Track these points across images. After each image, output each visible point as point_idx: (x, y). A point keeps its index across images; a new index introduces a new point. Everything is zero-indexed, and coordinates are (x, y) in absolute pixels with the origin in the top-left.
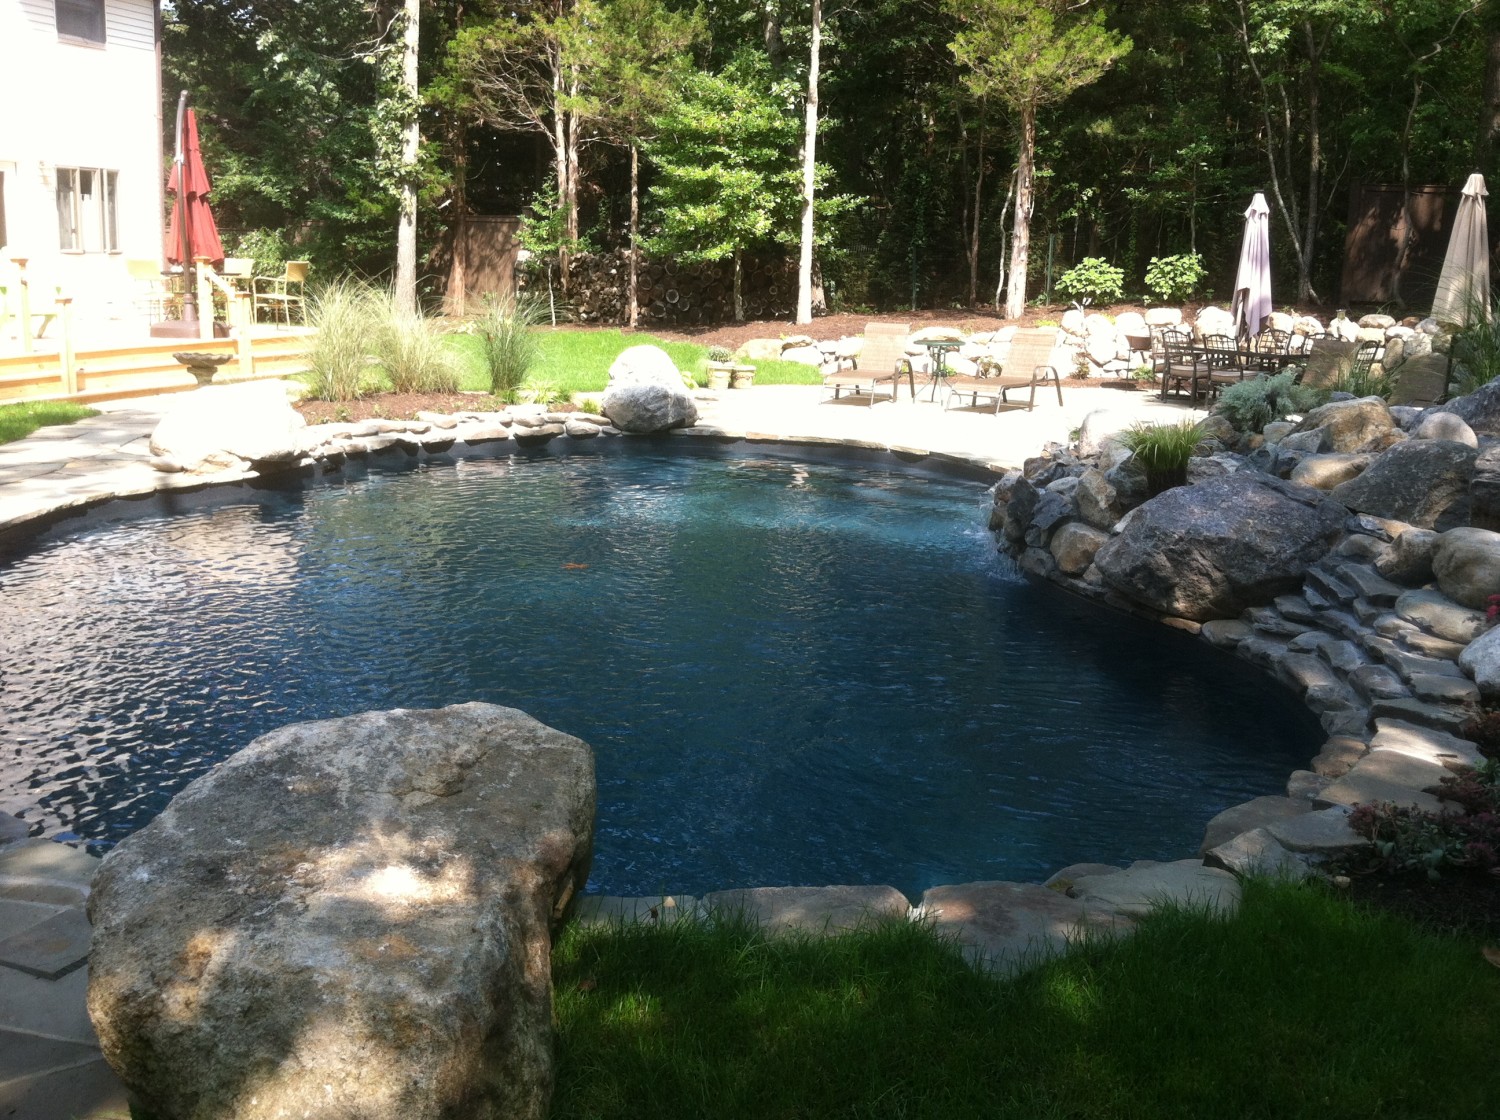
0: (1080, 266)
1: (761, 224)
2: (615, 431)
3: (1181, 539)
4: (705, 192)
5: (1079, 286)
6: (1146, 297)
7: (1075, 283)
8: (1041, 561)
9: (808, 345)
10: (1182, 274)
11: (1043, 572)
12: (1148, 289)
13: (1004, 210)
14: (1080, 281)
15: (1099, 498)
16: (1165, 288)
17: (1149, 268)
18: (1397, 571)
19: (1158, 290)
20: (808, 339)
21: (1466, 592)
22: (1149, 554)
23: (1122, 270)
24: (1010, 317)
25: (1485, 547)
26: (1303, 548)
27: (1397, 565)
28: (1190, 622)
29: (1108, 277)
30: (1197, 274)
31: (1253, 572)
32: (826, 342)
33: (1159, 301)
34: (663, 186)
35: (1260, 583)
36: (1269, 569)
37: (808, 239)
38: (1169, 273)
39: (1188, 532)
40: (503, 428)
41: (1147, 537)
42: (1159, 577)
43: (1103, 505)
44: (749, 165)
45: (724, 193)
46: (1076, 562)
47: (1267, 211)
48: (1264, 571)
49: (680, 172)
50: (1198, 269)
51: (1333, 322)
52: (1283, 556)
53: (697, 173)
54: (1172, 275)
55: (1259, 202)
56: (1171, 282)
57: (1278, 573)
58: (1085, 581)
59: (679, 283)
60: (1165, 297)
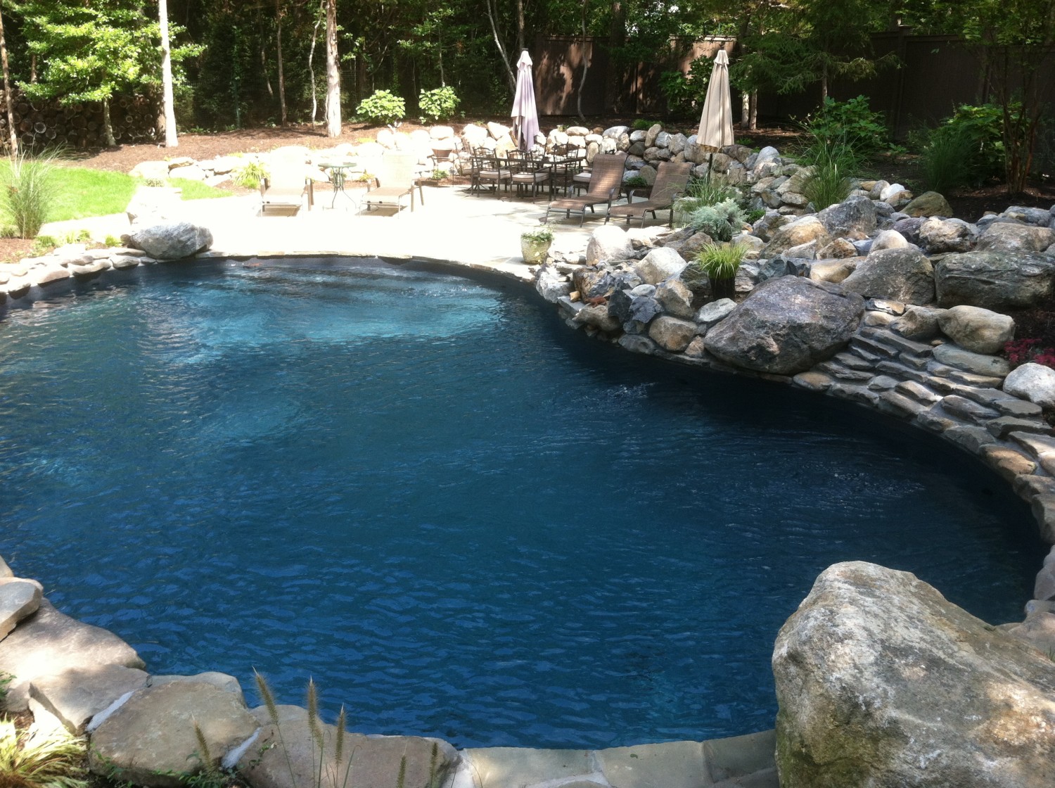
0: (373, 97)
1: (130, 70)
2: (151, 261)
3: (784, 327)
4: (79, 46)
5: (376, 111)
6: (421, 118)
7: (373, 109)
8: (645, 344)
9: (191, 164)
10: (445, 101)
11: (647, 352)
12: (423, 112)
13: (311, 56)
14: (376, 107)
15: (685, 299)
16: (436, 112)
17: (420, 97)
18: (914, 334)
19: (430, 113)
20: (190, 160)
21: (981, 345)
22: (762, 338)
23: (403, 99)
24: (332, 136)
25: (986, 319)
26: (848, 324)
27: (915, 330)
28: (785, 377)
29: (395, 104)
30: (455, 101)
31: (824, 342)
32: (204, 162)
33: (431, 121)
34: (40, 40)
35: (828, 348)
36: (833, 339)
37: (168, 80)
38: (436, 100)
39: (788, 322)
40: (64, 269)
41: (759, 327)
42: (768, 352)
43: (688, 304)
44: (115, 24)
45: (97, 47)
46: (679, 343)
47: (531, 64)
48: (830, 340)
49: (59, 29)
50: (453, 96)
51: (551, 133)
52: (840, 330)
53: (71, 31)
54: (439, 102)
55: (525, 58)
56: (439, 107)
57: (836, 341)
58: (687, 355)
59: (45, 117)
60: (437, 118)
